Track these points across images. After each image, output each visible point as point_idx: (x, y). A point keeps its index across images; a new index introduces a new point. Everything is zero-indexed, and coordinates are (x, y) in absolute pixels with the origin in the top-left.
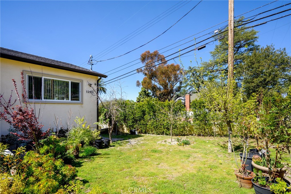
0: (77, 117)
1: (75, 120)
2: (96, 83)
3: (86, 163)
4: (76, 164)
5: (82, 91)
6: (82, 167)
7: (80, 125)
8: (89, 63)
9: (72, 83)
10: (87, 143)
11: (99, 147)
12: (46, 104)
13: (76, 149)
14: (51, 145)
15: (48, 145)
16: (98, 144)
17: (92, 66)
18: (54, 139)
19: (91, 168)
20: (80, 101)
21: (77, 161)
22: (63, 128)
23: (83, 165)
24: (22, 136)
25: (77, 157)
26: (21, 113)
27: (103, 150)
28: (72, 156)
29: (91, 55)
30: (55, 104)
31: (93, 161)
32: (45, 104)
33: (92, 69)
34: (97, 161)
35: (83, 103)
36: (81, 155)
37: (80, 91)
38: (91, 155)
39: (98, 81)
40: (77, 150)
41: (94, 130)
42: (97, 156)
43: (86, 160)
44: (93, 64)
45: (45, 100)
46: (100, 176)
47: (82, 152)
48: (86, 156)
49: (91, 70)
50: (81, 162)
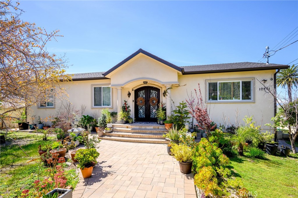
0: (246, 116)
1: (243, 119)
2: (273, 78)
3: (247, 162)
4: (237, 160)
5: (254, 90)
6: (242, 164)
7: (248, 125)
8: (265, 57)
9: (243, 82)
10: (255, 144)
11: (271, 153)
12: (216, 104)
13: (240, 146)
14: (216, 137)
15: (214, 136)
16: (269, 149)
17: (268, 59)
18: (218, 132)
19: (250, 168)
20: (252, 100)
21: (240, 158)
22: (233, 126)
23: (243, 163)
24: (200, 127)
25: (241, 154)
26: (198, 111)
27: (277, 157)
28: (236, 152)
29: (267, 47)
30: (227, 103)
31: (256, 163)
32: (214, 104)
33: (269, 62)
34: (261, 165)
35: (255, 101)
36: (246, 154)
37: (252, 89)
38: (256, 157)
39: (275, 74)
40: (241, 148)
41: (265, 132)
42: (264, 161)
43: (248, 160)
44: (269, 57)
45: (220, 100)
46: (255, 178)
47: (247, 152)
48: (251, 156)
49: (267, 64)
50: (243, 159)
